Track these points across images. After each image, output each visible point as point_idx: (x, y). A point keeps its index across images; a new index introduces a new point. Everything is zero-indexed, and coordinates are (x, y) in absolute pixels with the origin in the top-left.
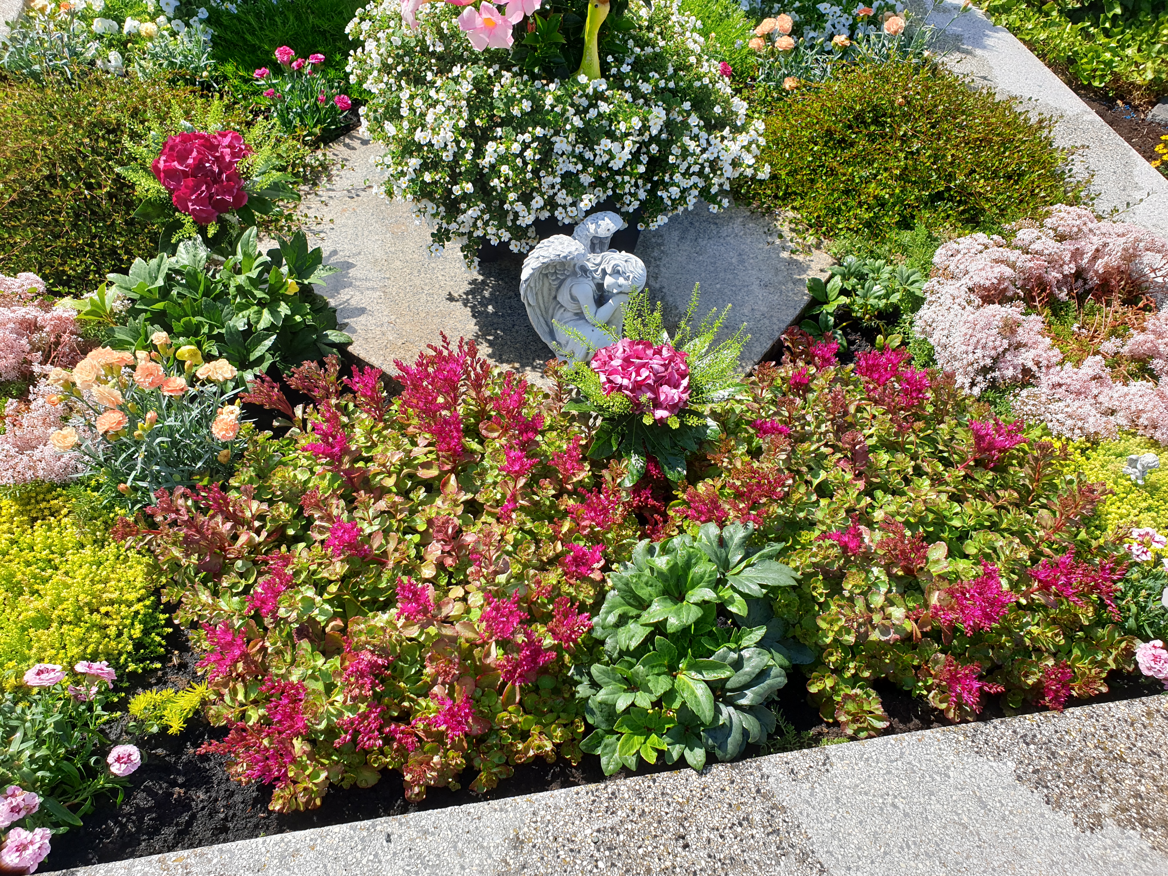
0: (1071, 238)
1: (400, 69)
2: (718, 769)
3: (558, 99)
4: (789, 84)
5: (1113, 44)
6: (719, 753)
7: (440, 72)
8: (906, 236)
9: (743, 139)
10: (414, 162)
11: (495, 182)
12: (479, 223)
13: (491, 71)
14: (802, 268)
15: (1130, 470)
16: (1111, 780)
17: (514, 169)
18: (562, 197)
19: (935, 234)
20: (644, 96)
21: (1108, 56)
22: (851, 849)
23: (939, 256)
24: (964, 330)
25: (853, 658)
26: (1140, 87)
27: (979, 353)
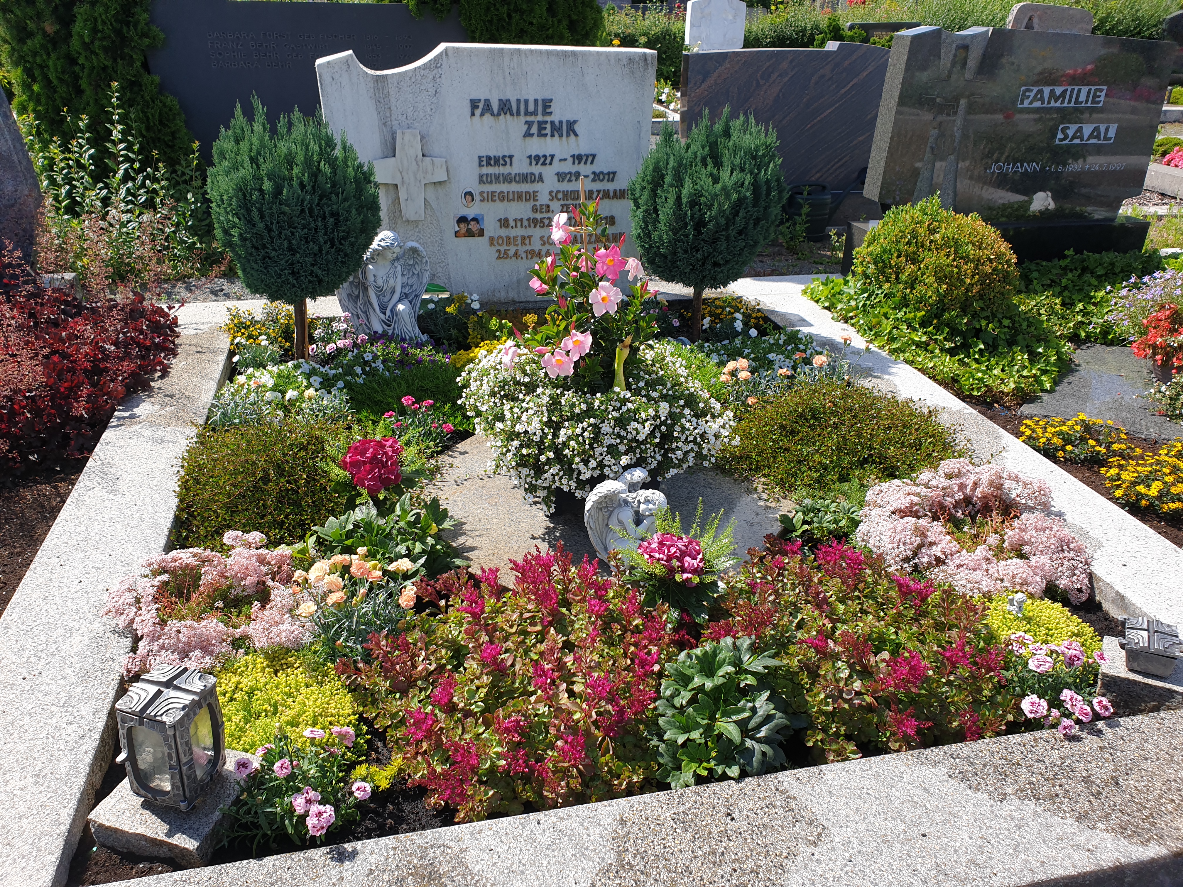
0: (956, 476)
1: (502, 393)
2: (751, 781)
3: (602, 403)
4: (751, 401)
5: (984, 368)
6: (748, 768)
7: (527, 394)
8: (846, 486)
9: (720, 421)
10: (516, 443)
11: (566, 452)
12: (557, 478)
13: (558, 392)
14: (775, 510)
15: (1012, 608)
16: (1012, 776)
17: (577, 442)
18: (608, 460)
19: (865, 482)
20: (654, 399)
21: (980, 375)
22: (842, 817)
23: (870, 496)
24: (889, 534)
25: (833, 721)
26: (1007, 394)
27: (902, 547)
